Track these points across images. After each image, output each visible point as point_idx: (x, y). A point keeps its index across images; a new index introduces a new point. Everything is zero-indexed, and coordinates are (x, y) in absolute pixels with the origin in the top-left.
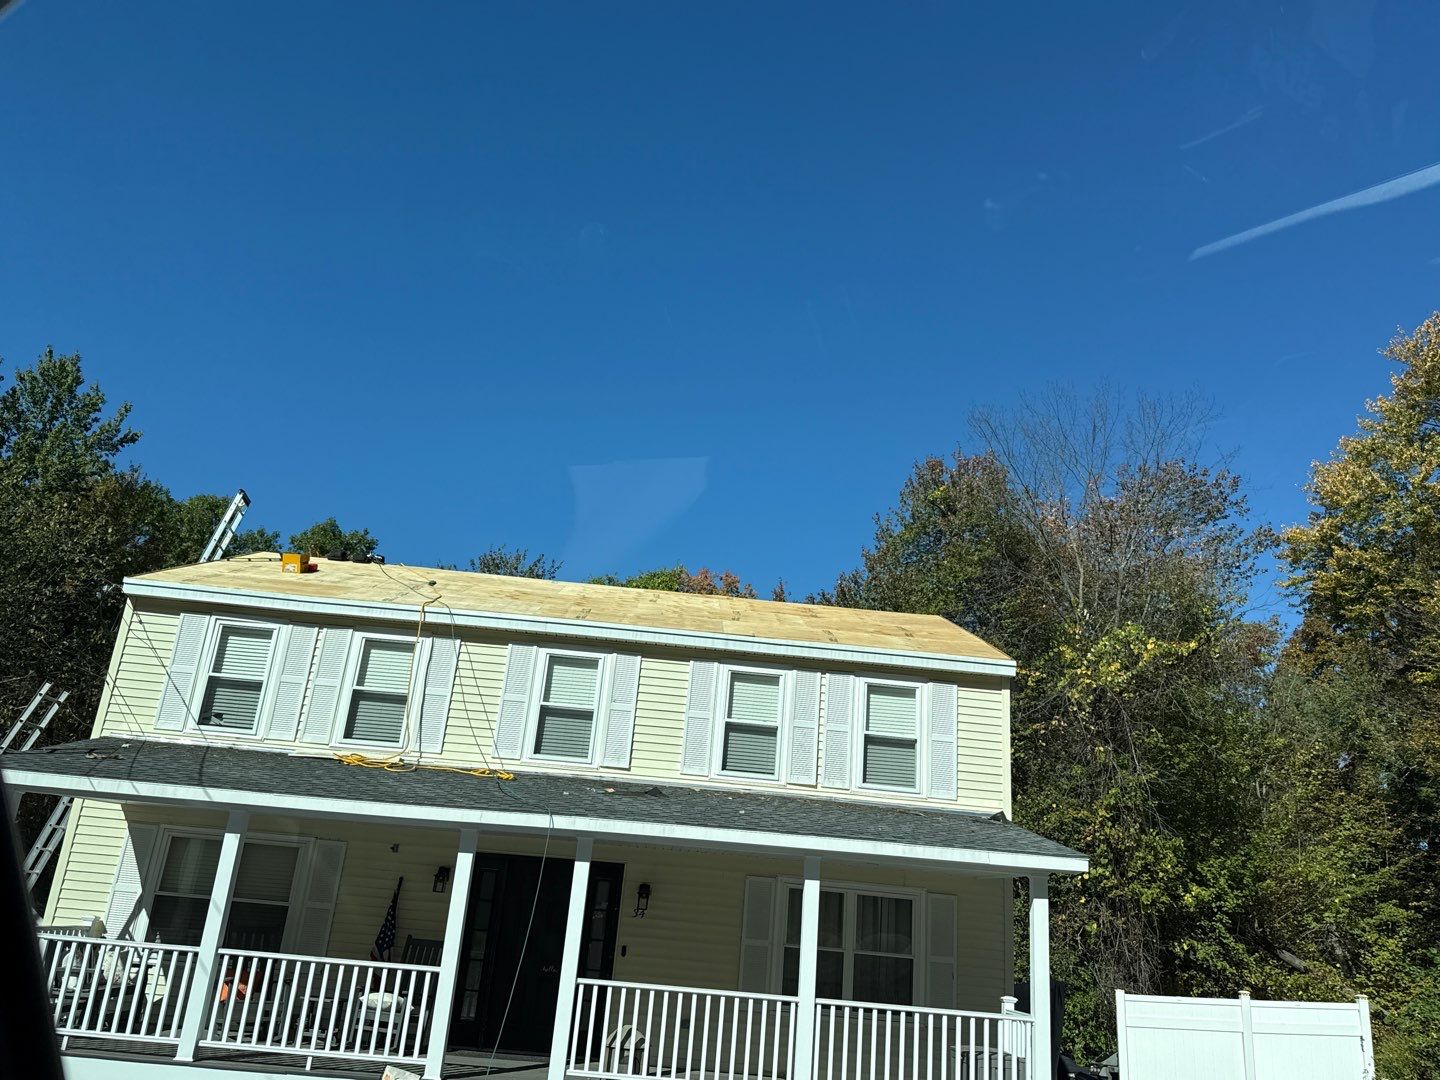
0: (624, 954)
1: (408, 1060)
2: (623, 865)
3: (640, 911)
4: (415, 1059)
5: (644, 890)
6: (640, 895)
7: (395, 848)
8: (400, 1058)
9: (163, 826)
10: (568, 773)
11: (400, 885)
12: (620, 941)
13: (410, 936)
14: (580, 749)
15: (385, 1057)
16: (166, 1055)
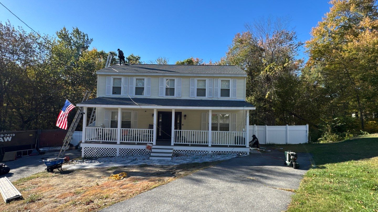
0: (183, 126)
1: (150, 142)
2: (181, 112)
3: (185, 119)
4: (151, 142)
5: (185, 116)
6: (185, 117)
7: (146, 111)
8: (149, 142)
9: (110, 110)
10: (171, 99)
12: (182, 124)
14: (173, 95)
15: (147, 142)
16: (115, 143)
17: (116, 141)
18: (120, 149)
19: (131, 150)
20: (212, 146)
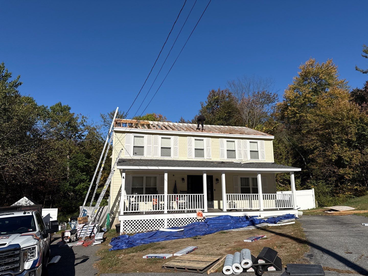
0: (215, 190)
2: (213, 176)
3: (217, 183)
4: (202, 209)
6: (216, 181)
7: (174, 175)
8: (200, 209)
9: (130, 175)
10: (201, 160)
11: (176, 182)
13: (180, 190)
14: (203, 156)
16: (162, 213)
17: (162, 210)
18: (168, 219)
19: (181, 220)
20: (265, 210)
